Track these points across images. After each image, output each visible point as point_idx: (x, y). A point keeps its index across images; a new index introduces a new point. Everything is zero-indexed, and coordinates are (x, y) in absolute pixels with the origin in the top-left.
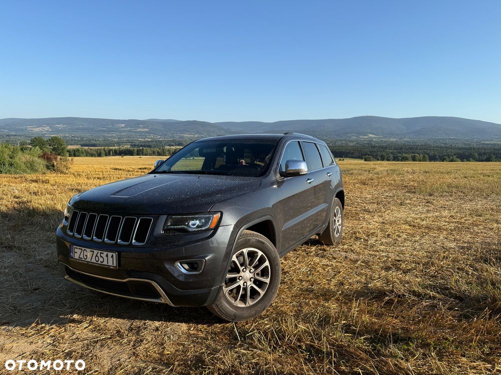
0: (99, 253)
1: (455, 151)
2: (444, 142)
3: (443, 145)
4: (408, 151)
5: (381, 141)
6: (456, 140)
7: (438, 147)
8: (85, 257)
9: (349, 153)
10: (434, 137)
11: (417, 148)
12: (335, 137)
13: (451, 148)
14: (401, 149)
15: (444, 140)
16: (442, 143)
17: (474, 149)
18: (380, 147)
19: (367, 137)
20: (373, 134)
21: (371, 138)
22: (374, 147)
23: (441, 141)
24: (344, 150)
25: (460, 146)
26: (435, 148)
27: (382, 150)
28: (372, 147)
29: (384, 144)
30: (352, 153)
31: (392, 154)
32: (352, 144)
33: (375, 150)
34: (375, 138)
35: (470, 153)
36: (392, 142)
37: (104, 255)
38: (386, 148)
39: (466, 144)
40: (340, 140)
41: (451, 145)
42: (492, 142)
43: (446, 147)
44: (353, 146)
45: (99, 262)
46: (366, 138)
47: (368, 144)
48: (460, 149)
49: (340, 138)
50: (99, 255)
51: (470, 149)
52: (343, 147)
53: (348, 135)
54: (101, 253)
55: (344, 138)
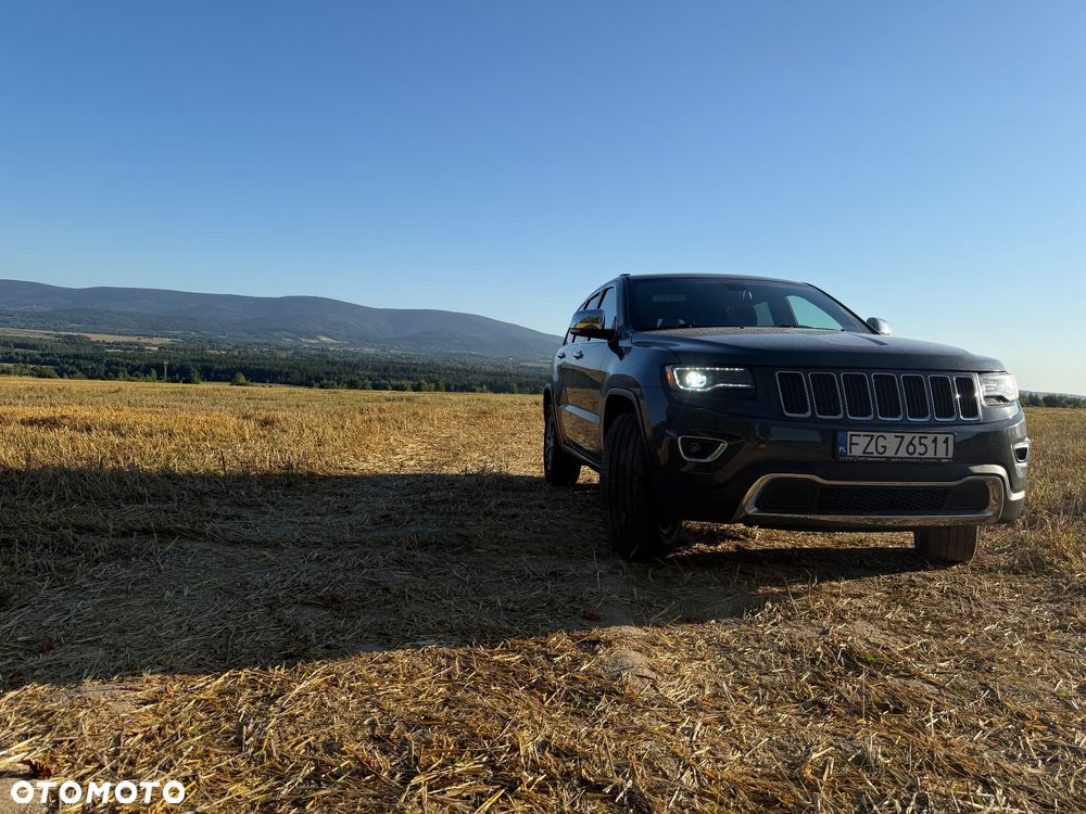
0: (917, 439)
1: (482, 378)
2: (463, 361)
3: (460, 366)
4: (399, 375)
5: (346, 351)
6: (481, 357)
7: (453, 370)
8: (881, 450)
9: (280, 373)
10: (444, 351)
11: (415, 370)
12: (244, 335)
13: (474, 372)
14: (386, 369)
15: (461, 356)
16: (459, 363)
17: (510, 375)
18: (345, 363)
19: (317, 341)
20: (329, 337)
21: (324, 343)
22: (334, 363)
23: (456, 358)
24: (267, 367)
25: (488, 368)
26: (448, 371)
27: (348, 369)
28: (328, 363)
29: (351, 359)
30: (287, 373)
31: (370, 379)
32: (284, 355)
33: (335, 369)
34: (332, 344)
35: (506, 383)
36: (368, 355)
37: (928, 441)
38: (356, 366)
39: (496, 366)
40: (255, 343)
41: (474, 367)
42: (536, 365)
43: (467, 371)
44: (287, 358)
45: (916, 455)
46: (315, 344)
47: (319, 356)
48: (489, 374)
49: (257, 340)
50: (916, 442)
51: (505, 374)
52: (266, 359)
53: (275, 334)
54: (921, 438)
55: (265, 341)
